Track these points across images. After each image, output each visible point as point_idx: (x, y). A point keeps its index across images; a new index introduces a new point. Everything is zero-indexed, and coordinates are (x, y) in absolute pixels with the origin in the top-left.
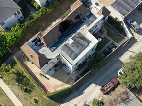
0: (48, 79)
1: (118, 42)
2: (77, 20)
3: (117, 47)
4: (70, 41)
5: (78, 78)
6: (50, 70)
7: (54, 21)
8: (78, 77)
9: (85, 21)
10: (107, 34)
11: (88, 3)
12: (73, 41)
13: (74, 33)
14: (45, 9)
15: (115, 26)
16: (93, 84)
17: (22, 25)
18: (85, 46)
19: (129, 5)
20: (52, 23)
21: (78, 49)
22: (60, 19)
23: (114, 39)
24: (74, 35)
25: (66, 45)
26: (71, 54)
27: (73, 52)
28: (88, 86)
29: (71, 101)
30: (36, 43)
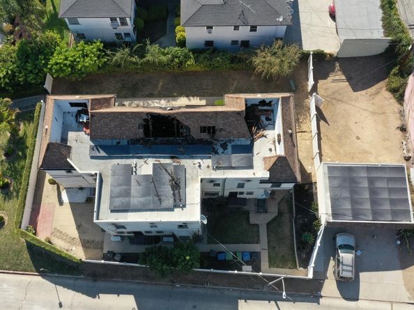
0: (61, 203)
1: (272, 263)
2: (205, 136)
3: (259, 270)
4: (145, 166)
5: (111, 255)
6: (81, 189)
7: (188, 96)
8: (114, 254)
9: (220, 150)
10: (268, 224)
11: (268, 119)
12: (151, 172)
13: (172, 158)
14: (187, 57)
15: (301, 221)
16: (133, 296)
17: (109, 52)
18: (165, 204)
19: (374, 202)
20: (180, 95)
21: (142, 199)
22: (203, 102)
23: (271, 248)
24: (168, 161)
25: (129, 168)
26: (120, 195)
27: (127, 193)
28: (118, 292)
29: (60, 288)
30: (79, 114)
